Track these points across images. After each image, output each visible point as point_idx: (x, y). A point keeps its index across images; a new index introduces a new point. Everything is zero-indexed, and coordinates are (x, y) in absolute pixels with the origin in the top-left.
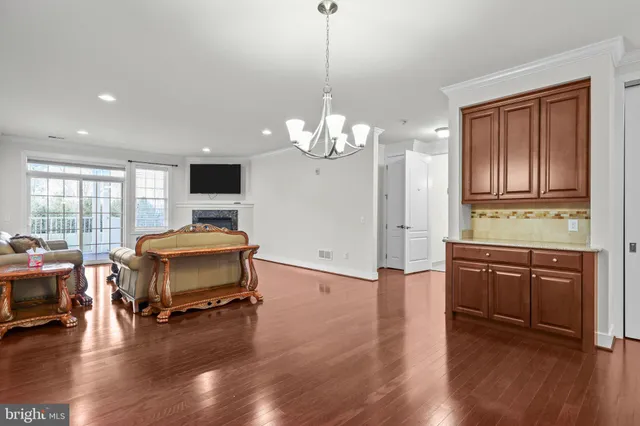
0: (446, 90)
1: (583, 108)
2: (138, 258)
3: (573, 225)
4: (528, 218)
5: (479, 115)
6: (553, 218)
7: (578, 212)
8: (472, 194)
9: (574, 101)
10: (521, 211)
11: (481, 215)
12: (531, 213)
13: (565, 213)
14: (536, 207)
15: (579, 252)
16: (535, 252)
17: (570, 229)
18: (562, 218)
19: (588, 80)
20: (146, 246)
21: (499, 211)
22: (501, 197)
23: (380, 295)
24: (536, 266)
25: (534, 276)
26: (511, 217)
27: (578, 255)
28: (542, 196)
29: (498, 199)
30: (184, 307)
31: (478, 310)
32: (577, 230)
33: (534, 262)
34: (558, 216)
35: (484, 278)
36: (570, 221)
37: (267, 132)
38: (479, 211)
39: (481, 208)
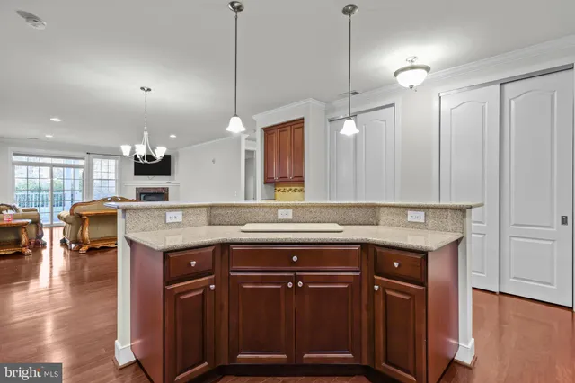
0: (255, 117)
2: (72, 217)
5: (270, 133)
8: (268, 178)
11: (278, 190)
19: (303, 119)
20: (77, 210)
21: (285, 188)
22: (278, 180)
30: (99, 245)
37: (173, 136)
38: (278, 188)
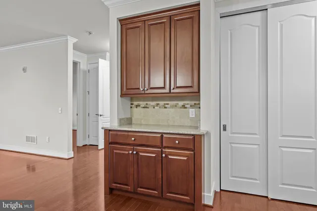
0: (107, 2)
1: (196, 26)
3: (192, 112)
4: (165, 108)
5: (132, 26)
6: (181, 108)
7: (195, 104)
8: (127, 89)
9: (191, 20)
10: (162, 103)
11: (137, 106)
12: (168, 104)
13: (188, 104)
14: (170, 101)
15: (193, 135)
16: (165, 136)
17: (191, 116)
18: (186, 108)
19: (199, 4)
21: (148, 103)
22: (146, 92)
23: (75, 170)
24: (165, 147)
25: (164, 155)
26: (156, 107)
27: (191, 137)
28: (172, 91)
29: (145, 94)
31: (127, 185)
32: (194, 116)
33: (164, 144)
34: (184, 107)
35: (131, 158)
36: (190, 109)
38: (136, 103)
39: (136, 101)
